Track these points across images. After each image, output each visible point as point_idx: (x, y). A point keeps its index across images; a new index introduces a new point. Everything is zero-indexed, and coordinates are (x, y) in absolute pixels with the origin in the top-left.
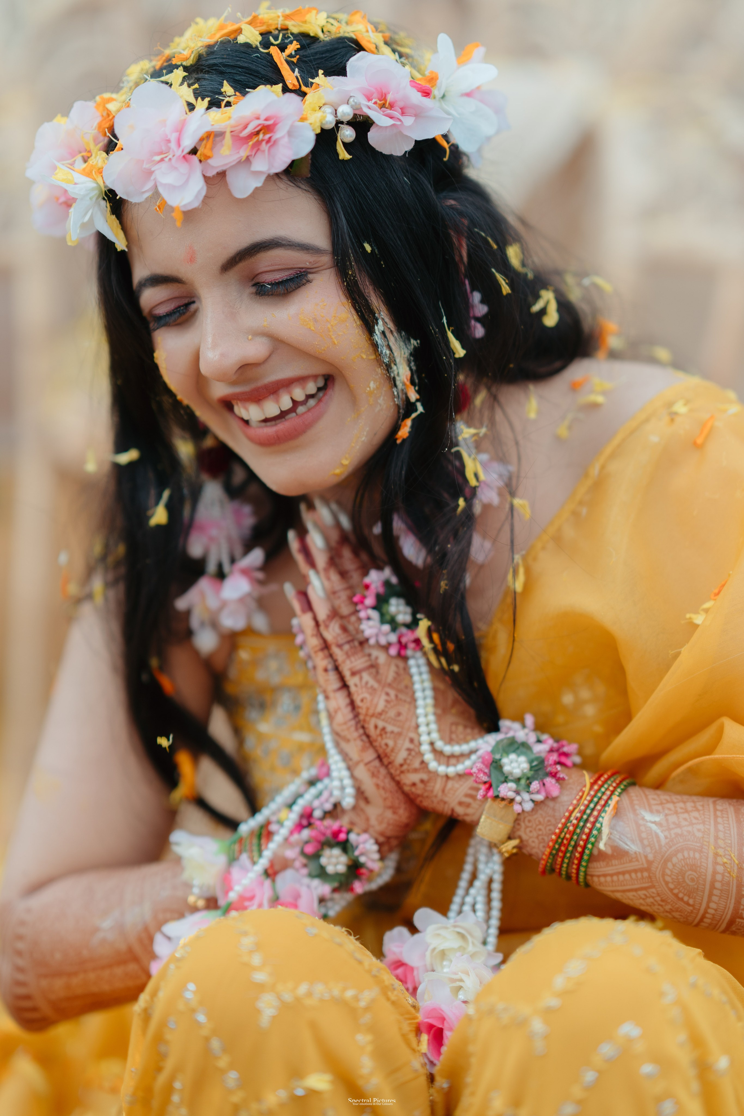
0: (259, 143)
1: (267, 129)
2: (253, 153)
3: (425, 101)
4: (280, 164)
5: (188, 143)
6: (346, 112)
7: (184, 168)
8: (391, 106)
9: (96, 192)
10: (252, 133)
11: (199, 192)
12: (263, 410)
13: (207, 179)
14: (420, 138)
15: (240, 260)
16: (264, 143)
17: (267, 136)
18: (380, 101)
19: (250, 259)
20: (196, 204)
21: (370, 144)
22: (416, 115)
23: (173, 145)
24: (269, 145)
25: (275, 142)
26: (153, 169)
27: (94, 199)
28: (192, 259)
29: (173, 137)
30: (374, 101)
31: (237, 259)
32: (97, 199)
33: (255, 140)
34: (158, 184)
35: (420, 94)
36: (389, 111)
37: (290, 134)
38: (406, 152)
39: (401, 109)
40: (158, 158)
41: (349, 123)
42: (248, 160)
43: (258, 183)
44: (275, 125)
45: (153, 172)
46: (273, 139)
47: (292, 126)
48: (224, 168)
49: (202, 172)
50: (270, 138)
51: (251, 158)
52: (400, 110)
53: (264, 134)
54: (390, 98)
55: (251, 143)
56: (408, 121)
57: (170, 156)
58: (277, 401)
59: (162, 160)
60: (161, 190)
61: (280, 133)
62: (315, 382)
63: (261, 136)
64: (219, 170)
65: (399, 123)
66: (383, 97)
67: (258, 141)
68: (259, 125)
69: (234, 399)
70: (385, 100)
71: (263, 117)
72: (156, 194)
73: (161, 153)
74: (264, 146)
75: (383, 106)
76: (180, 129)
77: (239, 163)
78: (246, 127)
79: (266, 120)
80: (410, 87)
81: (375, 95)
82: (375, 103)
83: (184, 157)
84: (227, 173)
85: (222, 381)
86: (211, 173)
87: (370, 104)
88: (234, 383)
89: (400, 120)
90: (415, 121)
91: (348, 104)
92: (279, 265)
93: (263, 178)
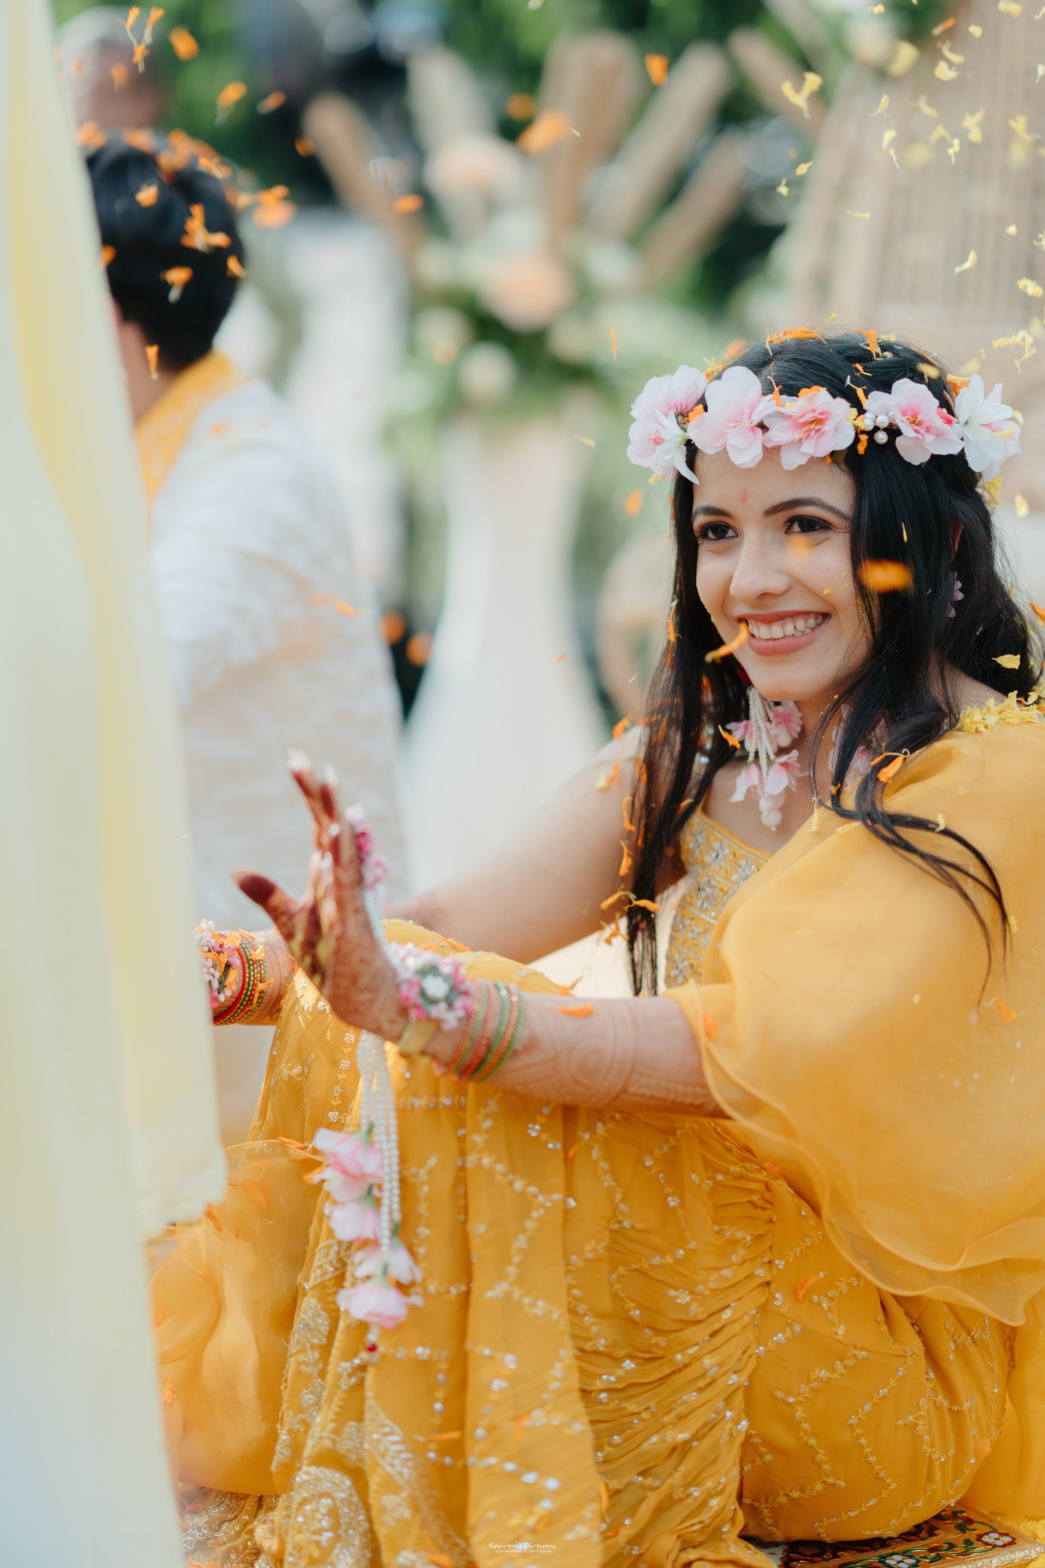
0: (810, 430)
1: (818, 421)
2: (804, 438)
3: (947, 426)
4: (824, 450)
5: (756, 420)
6: (883, 421)
7: (750, 436)
8: (920, 424)
9: (680, 439)
10: (807, 422)
11: (756, 457)
12: (770, 631)
13: (765, 448)
14: (936, 453)
15: (781, 510)
16: (814, 431)
17: (818, 427)
18: (912, 418)
19: (789, 511)
20: (752, 465)
21: (897, 449)
22: (937, 435)
23: (745, 417)
24: (818, 434)
25: (823, 433)
26: (726, 431)
27: (677, 444)
28: (744, 500)
29: (747, 411)
30: (907, 417)
31: (780, 507)
32: (680, 444)
33: (808, 428)
34: (727, 443)
35: (941, 420)
36: (916, 427)
37: (836, 429)
38: (923, 462)
39: (927, 428)
40: (732, 425)
41: (885, 430)
42: (799, 442)
43: (803, 462)
44: (826, 419)
45: (726, 434)
46: (822, 431)
47: (839, 423)
48: (780, 444)
49: (763, 441)
50: (820, 429)
51: (803, 441)
52: (925, 429)
53: (816, 424)
54: (920, 418)
55: (804, 429)
56: (929, 438)
57: (741, 426)
58: (783, 627)
59: (735, 426)
60: (728, 448)
61: (828, 427)
62: (816, 619)
63: (813, 426)
64: (776, 444)
65: (921, 437)
66: (915, 416)
67: (809, 429)
68: (814, 417)
69: (750, 619)
70: (916, 417)
71: (818, 412)
72: (725, 451)
73: (736, 421)
74: (813, 433)
75: (914, 422)
76: (753, 408)
77: (793, 442)
78: (803, 416)
79: (821, 414)
80: (935, 413)
81: (909, 413)
82: (908, 419)
83: (752, 428)
84: (782, 448)
85: (745, 602)
86: (769, 445)
87: (904, 419)
88: (754, 606)
89: (923, 435)
90: (935, 439)
91: (887, 415)
93: (807, 458)
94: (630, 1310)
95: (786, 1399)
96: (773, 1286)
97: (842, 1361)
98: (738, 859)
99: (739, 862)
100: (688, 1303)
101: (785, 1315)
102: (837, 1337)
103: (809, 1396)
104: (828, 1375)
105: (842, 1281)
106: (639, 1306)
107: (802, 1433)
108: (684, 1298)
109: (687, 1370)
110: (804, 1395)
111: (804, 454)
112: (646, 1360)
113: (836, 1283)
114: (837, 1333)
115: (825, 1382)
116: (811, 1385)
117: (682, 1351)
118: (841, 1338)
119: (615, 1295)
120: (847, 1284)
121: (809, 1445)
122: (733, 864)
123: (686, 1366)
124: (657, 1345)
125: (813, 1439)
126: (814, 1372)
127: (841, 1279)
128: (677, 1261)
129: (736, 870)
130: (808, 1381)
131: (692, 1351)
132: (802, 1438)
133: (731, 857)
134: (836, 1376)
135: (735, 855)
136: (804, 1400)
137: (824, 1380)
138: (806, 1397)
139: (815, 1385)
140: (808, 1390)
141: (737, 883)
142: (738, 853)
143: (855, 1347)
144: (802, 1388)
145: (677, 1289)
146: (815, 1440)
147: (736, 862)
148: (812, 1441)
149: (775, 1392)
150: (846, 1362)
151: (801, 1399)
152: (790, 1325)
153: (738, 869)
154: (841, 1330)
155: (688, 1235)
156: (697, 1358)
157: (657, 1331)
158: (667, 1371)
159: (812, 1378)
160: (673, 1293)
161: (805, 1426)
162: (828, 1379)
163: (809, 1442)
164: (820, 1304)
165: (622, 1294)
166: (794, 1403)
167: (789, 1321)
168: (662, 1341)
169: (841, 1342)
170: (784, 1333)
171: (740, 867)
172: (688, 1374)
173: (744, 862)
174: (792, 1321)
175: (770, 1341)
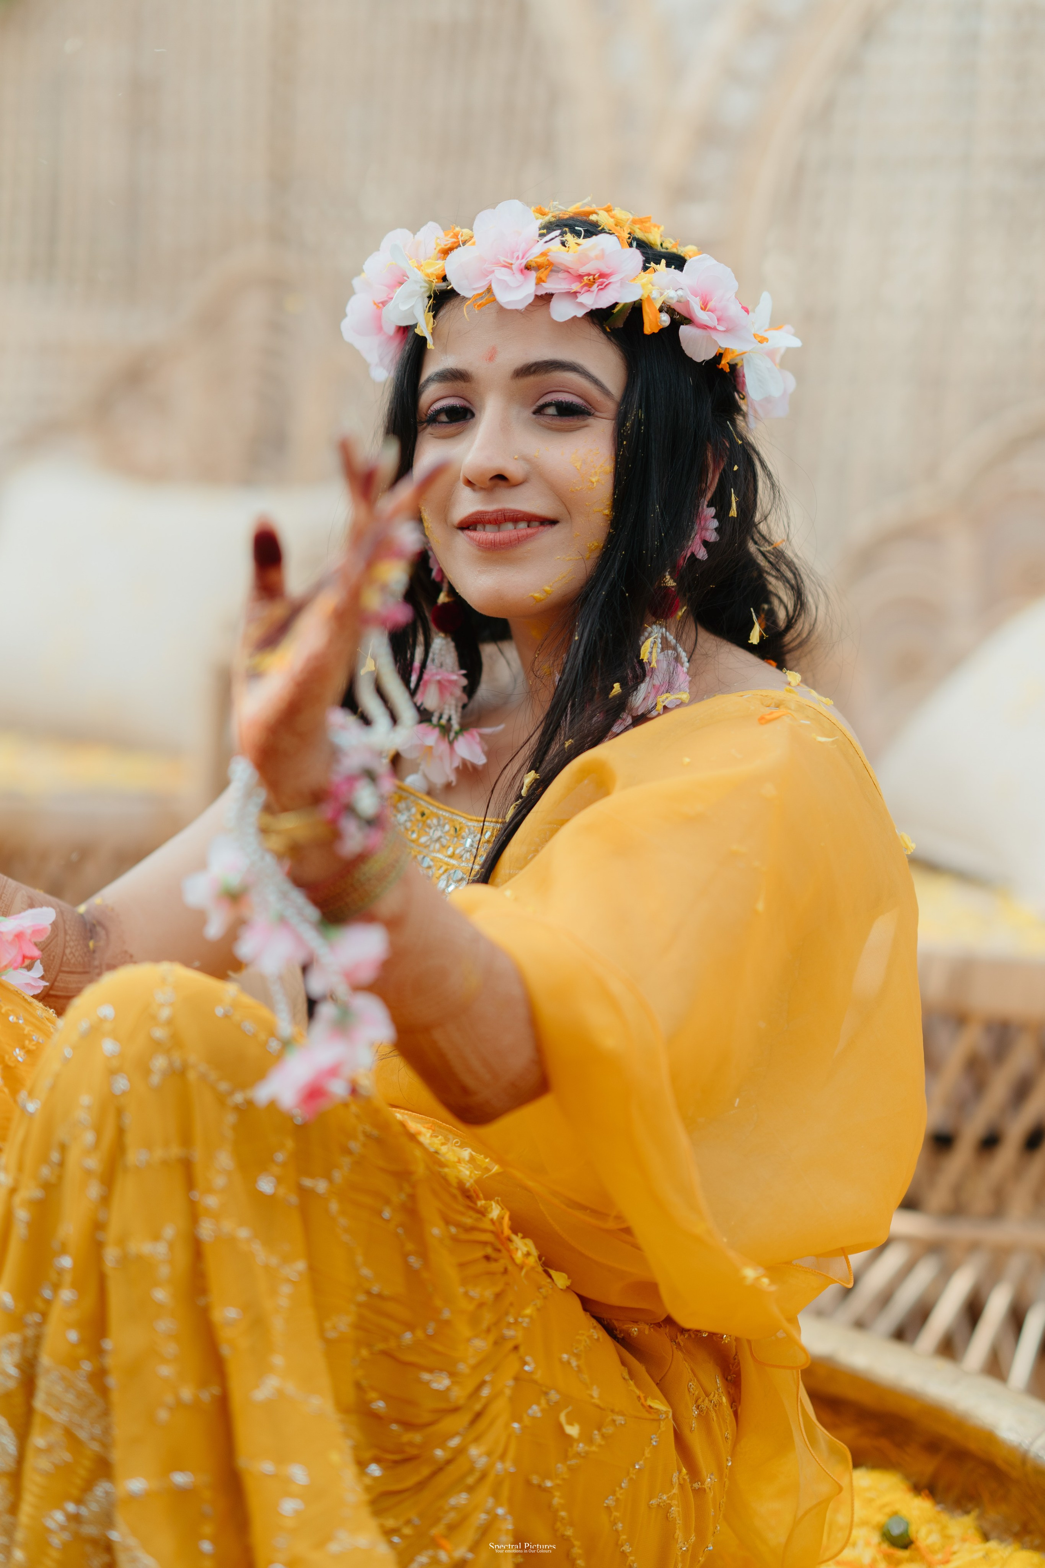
0: (591, 283)
7: (519, 277)
8: (712, 310)
9: (426, 285)
11: (527, 296)
13: (535, 295)
15: (534, 372)
17: (600, 281)
19: (544, 376)
20: (519, 308)
21: (680, 335)
23: (518, 255)
24: (599, 289)
26: (494, 270)
28: (491, 358)
29: (522, 249)
30: (698, 299)
31: (532, 369)
34: (492, 285)
36: (708, 313)
38: (704, 360)
42: (575, 294)
43: (577, 315)
46: (604, 286)
48: (553, 292)
52: (718, 317)
53: (599, 278)
54: (712, 304)
56: (720, 329)
57: (512, 264)
60: (494, 289)
63: (595, 278)
64: (549, 291)
66: (706, 302)
70: (707, 305)
75: (703, 308)
77: (568, 293)
80: (734, 299)
81: (700, 297)
83: (522, 269)
84: (554, 296)
86: (541, 291)
87: (694, 300)
89: (715, 325)
91: (674, 293)
92: (569, 388)
93: (583, 311)
94: (370, 1402)
95: (543, 1485)
96: (522, 1349)
97: (599, 1429)
98: (428, 818)
99: (429, 821)
100: (448, 1389)
101: (539, 1382)
102: (593, 1401)
103: (566, 1476)
104: (587, 1448)
105: (583, 1334)
106: (385, 1397)
107: (558, 1524)
108: (441, 1383)
109: (451, 1468)
110: (562, 1477)
112: (396, 1463)
113: (578, 1337)
114: (592, 1397)
115: (583, 1457)
117: (442, 1445)
118: (597, 1401)
119: (358, 1386)
120: (588, 1337)
121: (566, 1537)
122: (420, 825)
123: (449, 1462)
124: (411, 1444)
125: (570, 1530)
127: (580, 1332)
128: (429, 1337)
129: (426, 832)
131: (454, 1442)
132: (558, 1530)
133: (419, 817)
134: (594, 1448)
135: (423, 814)
136: (561, 1483)
137: (583, 1454)
138: (564, 1479)
139: (573, 1462)
140: (566, 1469)
141: (427, 847)
142: (427, 812)
143: (612, 1411)
144: (560, 1468)
145: (431, 1370)
146: (572, 1530)
147: (424, 822)
148: (569, 1532)
149: (531, 1477)
150: (604, 1430)
151: (559, 1482)
152: (546, 1394)
153: (427, 830)
154: (595, 1393)
155: (438, 1303)
156: (461, 1451)
157: (408, 1426)
158: (425, 1471)
159: (570, 1453)
160: (426, 1376)
161: (562, 1513)
162: (587, 1453)
163: (566, 1533)
164: (569, 1363)
165: (365, 1383)
166: (552, 1487)
167: (544, 1389)
168: (417, 1437)
169: (598, 1406)
170: (538, 1404)
171: (430, 827)
172: (453, 1471)
173: (435, 821)
174: (546, 1388)
175: (525, 1416)
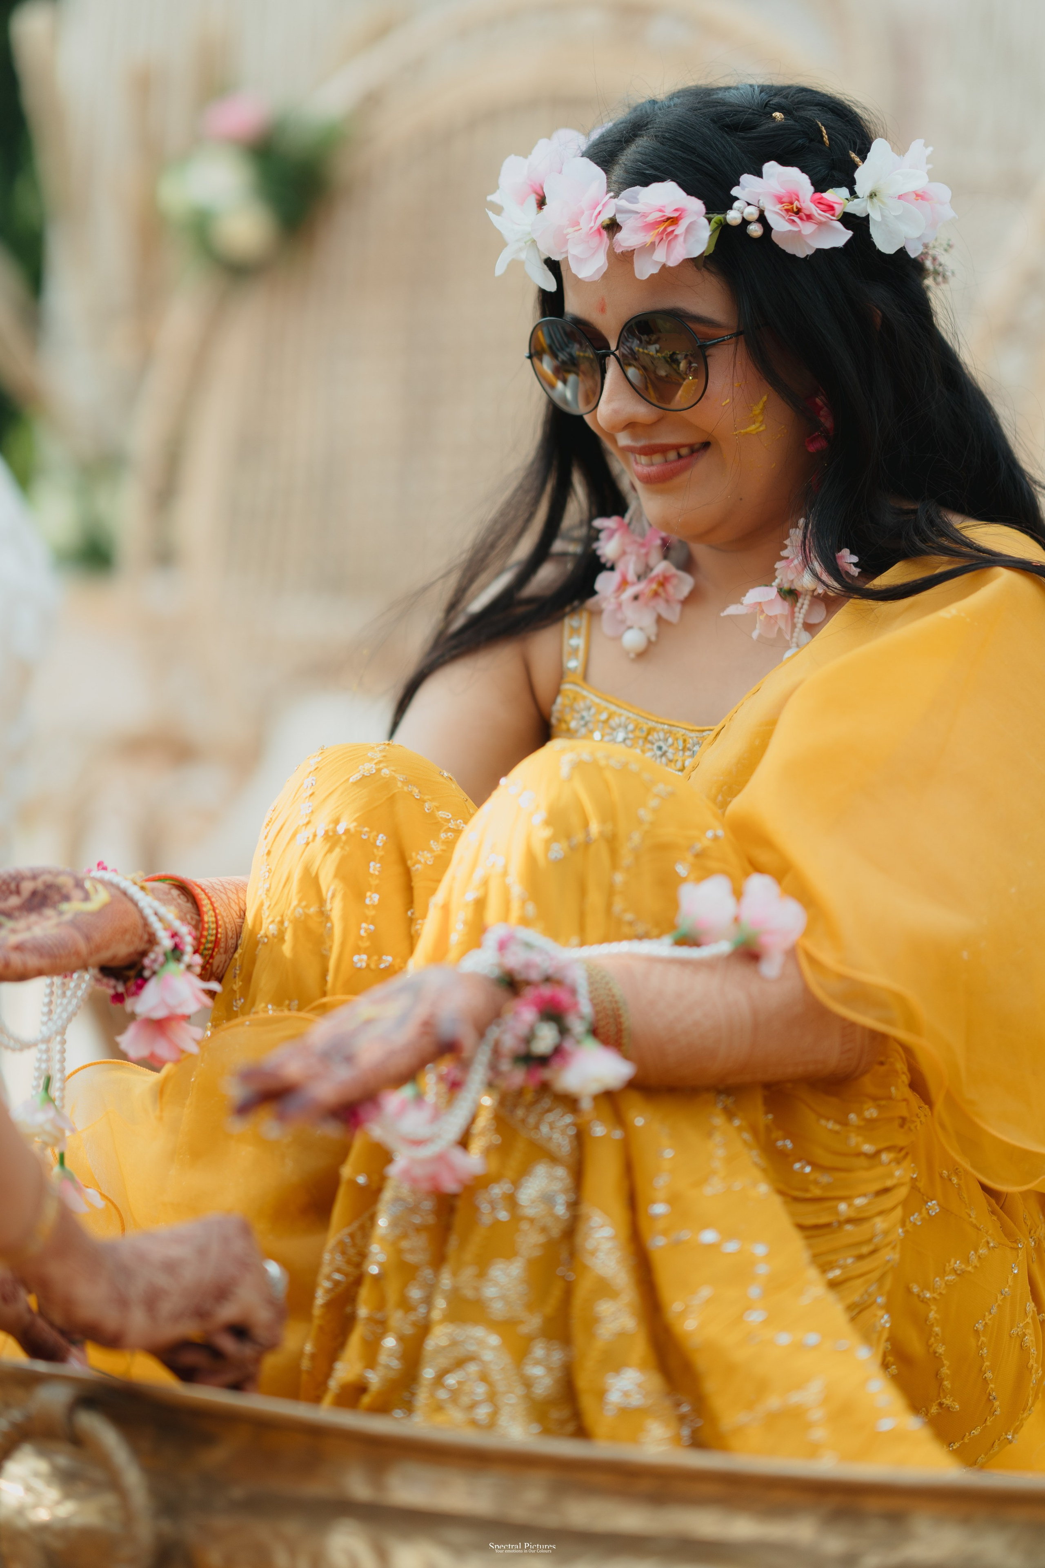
0: (662, 232)
2: (657, 241)
6: (751, 212)
10: (659, 221)
11: (601, 267)
16: (668, 234)
17: (673, 228)
20: (598, 278)
28: (603, 310)
41: (758, 220)
43: (656, 272)
44: (680, 218)
48: (633, 248)
51: (654, 246)
53: (669, 224)
55: (656, 231)
60: (569, 258)
63: (665, 226)
64: (628, 249)
68: (667, 215)
71: (670, 208)
74: (667, 236)
75: (789, 211)
77: (646, 247)
83: (598, 230)
84: (633, 253)
86: (616, 252)
93: (660, 267)
95: (921, 1294)
101: (922, 1190)
102: (971, 1220)
103: (944, 1292)
104: (963, 1266)
107: (933, 1339)
110: (938, 1291)
111: (657, 262)
114: (970, 1216)
115: (959, 1275)
116: (946, 1278)
118: (974, 1222)
121: (937, 1355)
125: (941, 1347)
126: (949, 1262)
130: (944, 1273)
132: (931, 1346)
136: (938, 1297)
137: (959, 1272)
138: (941, 1294)
139: (950, 1278)
140: (943, 1285)
144: (937, 1281)
146: (943, 1349)
148: (941, 1350)
149: (911, 1285)
151: (935, 1295)
159: (948, 1269)
161: (937, 1329)
162: (963, 1272)
163: (938, 1350)
166: (929, 1299)
169: (975, 1226)
174: (928, 1197)
